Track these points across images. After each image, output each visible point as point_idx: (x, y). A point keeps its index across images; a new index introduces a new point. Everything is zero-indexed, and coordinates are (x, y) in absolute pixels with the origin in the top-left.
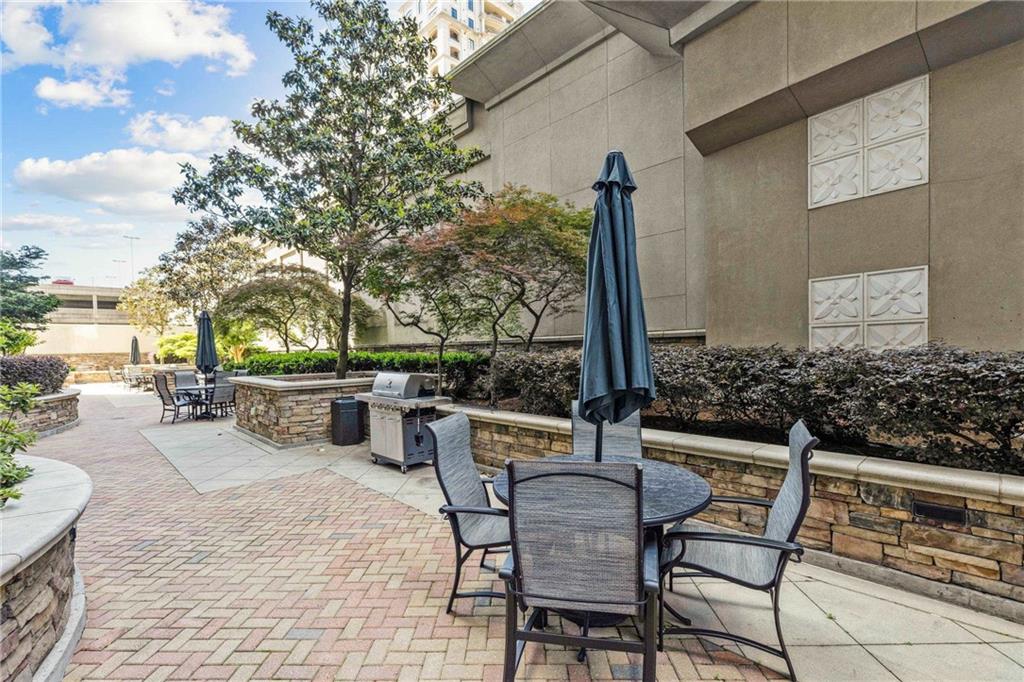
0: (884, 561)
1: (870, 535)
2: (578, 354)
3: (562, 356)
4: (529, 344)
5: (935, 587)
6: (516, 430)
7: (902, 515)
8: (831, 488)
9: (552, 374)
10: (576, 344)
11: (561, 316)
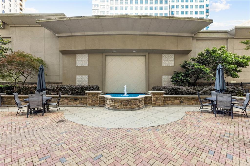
0: (72, 105)
1: (71, 102)
2: (36, 85)
3: (33, 86)
4: (24, 83)
5: (75, 106)
6: (23, 98)
7: (73, 100)
8: (68, 99)
9: (31, 88)
10: (36, 83)
11: (33, 79)
